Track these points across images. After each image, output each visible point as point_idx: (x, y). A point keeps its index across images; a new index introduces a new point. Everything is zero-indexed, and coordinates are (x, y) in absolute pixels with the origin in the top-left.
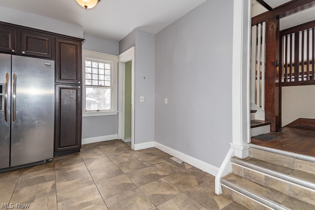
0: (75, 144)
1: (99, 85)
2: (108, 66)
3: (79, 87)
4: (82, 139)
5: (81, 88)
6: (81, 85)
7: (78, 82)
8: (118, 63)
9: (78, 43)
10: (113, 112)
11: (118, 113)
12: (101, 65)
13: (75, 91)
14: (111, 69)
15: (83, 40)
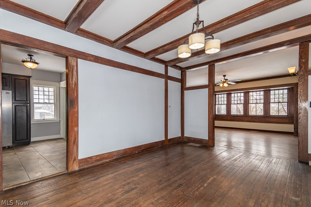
0: (26, 139)
1: (45, 102)
2: (51, 89)
3: (28, 105)
4: (31, 138)
5: (30, 106)
6: (30, 103)
7: (28, 101)
8: (59, 88)
9: (28, 79)
10: (56, 120)
11: (60, 120)
12: (46, 89)
13: (25, 107)
14: (54, 92)
15: (31, 77)
